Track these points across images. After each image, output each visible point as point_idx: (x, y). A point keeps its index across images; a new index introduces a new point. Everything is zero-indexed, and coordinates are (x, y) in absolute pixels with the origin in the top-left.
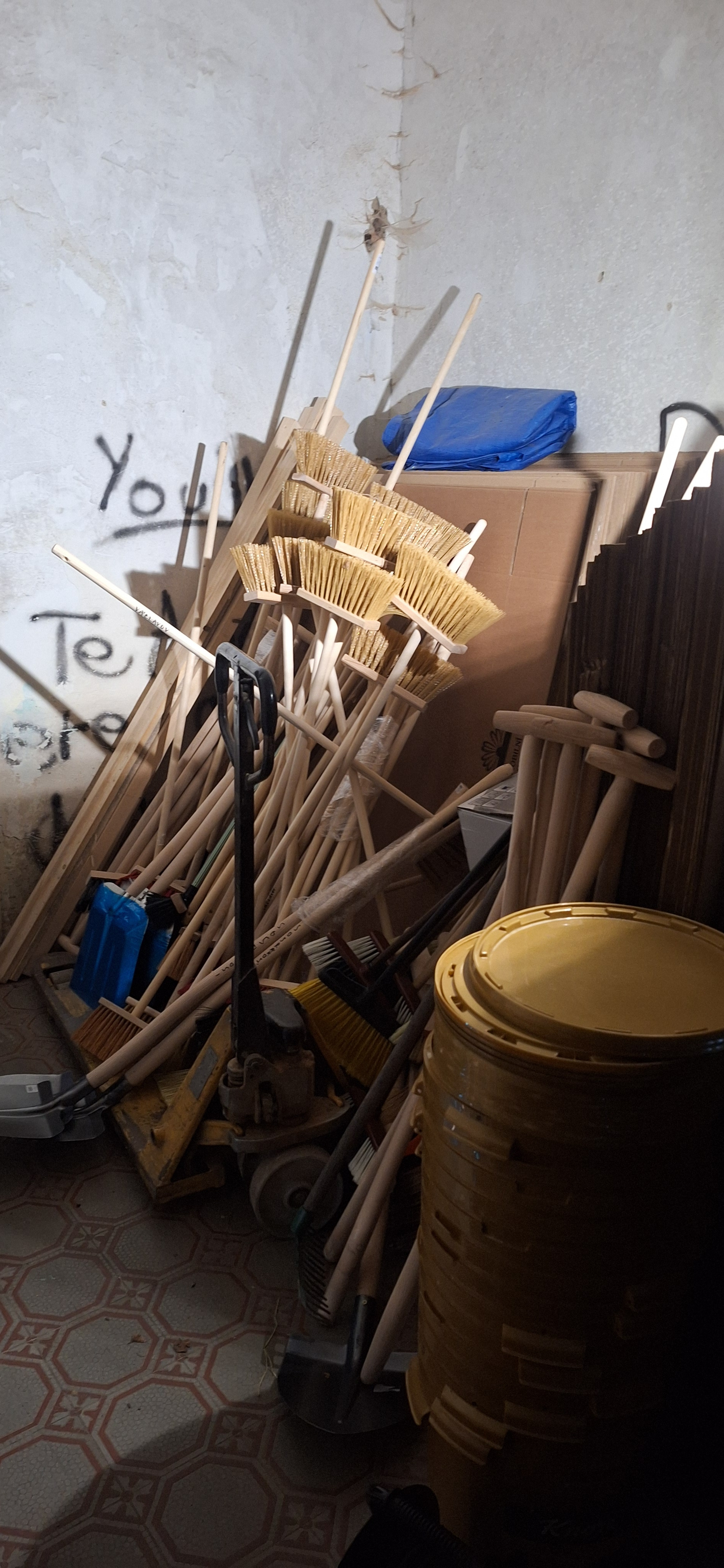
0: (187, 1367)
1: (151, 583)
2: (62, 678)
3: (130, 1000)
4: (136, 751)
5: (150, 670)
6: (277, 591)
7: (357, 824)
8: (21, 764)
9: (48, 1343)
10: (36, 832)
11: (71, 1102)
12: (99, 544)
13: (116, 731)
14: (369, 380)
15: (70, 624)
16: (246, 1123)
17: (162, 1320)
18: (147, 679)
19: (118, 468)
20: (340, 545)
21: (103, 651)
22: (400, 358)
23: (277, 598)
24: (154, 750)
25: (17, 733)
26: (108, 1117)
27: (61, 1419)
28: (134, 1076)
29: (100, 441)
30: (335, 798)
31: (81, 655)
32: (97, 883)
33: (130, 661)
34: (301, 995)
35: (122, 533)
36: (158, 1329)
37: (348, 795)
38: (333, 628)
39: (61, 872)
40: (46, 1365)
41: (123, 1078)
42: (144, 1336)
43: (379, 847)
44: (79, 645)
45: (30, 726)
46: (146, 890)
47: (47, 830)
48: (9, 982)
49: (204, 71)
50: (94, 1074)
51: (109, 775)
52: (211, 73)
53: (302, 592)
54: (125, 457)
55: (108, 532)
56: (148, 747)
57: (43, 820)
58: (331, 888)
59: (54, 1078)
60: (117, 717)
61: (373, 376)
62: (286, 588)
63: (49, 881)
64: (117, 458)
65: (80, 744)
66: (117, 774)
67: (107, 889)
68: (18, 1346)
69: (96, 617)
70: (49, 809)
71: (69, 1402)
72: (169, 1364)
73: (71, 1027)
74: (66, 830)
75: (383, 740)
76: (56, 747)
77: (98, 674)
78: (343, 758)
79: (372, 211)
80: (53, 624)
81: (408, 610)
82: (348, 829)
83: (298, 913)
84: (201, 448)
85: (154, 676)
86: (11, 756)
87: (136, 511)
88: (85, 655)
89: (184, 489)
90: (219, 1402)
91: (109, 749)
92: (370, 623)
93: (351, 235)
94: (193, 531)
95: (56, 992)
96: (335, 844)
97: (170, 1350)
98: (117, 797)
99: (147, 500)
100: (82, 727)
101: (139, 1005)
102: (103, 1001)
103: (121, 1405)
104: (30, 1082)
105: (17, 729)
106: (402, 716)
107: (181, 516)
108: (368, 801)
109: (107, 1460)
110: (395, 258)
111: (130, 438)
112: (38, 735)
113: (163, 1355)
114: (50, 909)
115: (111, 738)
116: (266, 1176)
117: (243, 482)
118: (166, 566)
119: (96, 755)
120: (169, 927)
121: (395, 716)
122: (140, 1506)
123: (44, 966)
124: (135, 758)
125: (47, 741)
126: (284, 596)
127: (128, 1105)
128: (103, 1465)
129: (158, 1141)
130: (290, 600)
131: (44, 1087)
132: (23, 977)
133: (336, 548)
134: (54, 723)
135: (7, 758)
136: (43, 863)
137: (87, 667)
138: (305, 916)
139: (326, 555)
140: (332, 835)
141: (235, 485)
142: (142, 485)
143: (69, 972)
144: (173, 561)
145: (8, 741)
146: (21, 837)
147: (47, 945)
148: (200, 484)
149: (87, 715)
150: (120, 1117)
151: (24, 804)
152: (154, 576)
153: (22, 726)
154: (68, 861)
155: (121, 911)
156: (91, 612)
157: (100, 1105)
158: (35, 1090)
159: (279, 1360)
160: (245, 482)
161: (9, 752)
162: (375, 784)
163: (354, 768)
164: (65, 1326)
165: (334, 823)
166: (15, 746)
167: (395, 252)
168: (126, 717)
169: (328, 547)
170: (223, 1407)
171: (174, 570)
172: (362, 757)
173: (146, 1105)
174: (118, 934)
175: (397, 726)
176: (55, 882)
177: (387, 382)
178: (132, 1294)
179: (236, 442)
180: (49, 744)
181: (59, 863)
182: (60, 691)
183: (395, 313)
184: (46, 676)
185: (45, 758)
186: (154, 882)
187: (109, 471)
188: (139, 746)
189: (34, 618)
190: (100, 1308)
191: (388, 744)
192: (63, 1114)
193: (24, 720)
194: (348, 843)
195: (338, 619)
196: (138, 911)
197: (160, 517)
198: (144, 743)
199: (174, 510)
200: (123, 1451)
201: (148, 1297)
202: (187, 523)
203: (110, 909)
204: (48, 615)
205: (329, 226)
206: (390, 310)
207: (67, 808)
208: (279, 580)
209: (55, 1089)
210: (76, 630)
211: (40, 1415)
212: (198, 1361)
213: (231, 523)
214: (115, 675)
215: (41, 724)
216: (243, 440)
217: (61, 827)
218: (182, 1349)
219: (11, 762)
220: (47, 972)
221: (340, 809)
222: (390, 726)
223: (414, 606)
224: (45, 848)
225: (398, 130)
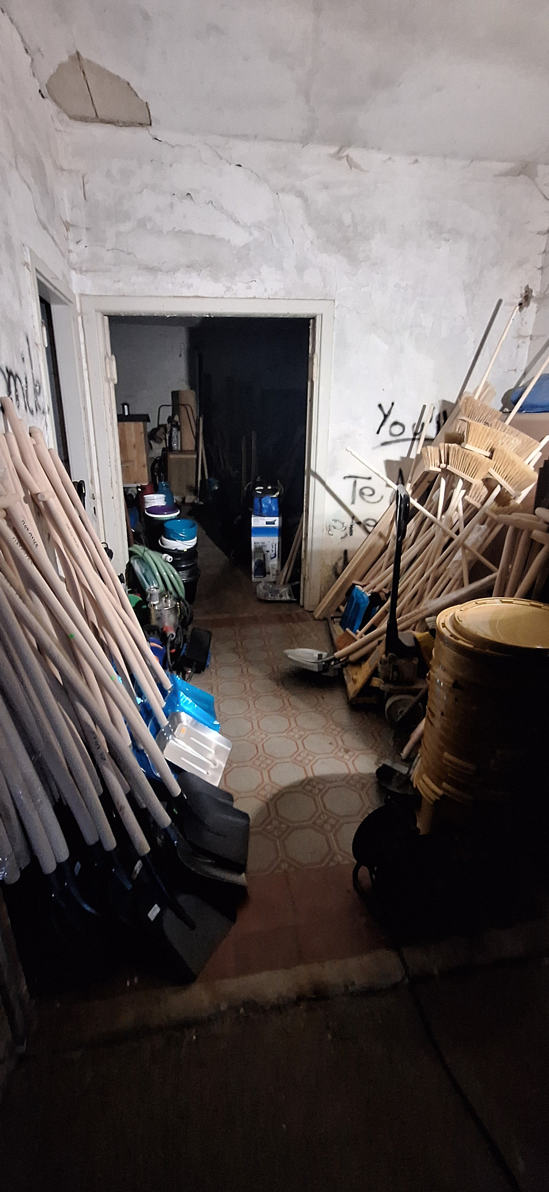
0: (347, 757)
1: (395, 465)
2: (353, 503)
3: (358, 631)
4: (378, 534)
5: (390, 502)
6: (439, 467)
7: (462, 572)
8: (333, 536)
9: (301, 736)
10: (337, 564)
11: (328, 662)
12: (374, 448)
13: (373, 526)
14: (513, 372)
15: (358, 480)
16: (386, 680)
17: (342, 741)
18: (388, 506)
19: (386, 416)
20: (467, 446)
21: (371, 493)
22: (531, 360)
23: (440, 470)
24: (386, 535)
25: (333, 523)
26: (340, 671)
27: (299, 758)
28: (352, 658)
29: (380, 406)
30: (454, 559)
31: (362, 493)
32: (354, 585)
33: (382, 497)
34: (421, 638)
35: (384, 444)
36: (340, 743)
37: (460, 559)
38: (460, 483)
39: (343, 580)
40: (299, 742)
41: (348, 658)
42: (334, 743)
43: (471, 582)
44: (361, 490)
45: (338, 521)
46: (372, 590)
47: (341, 564)
48: (319, 620)
49: (445, 240)
50: (337, 654)
51: (366, 544)
52: (448, 240)
53: (449, 467)
54: (389, 412)
55: (379, 443)
56: (384, 533)
57: (339, 560)
58: (444, 598)
59: (325, 654)
60: (374, 520)
61: (515, 370)
62: (443, 465)
63: (338, 584)
64: (386, 412)
65: (358, 531)
66: (370, 543)
67: (358, 589)
68: (292, 734)
69: (370, 478)
70: (342, 555)
71: (304, 755)
72: (340, 754)
73: (335, 638)
74: (348, 563)
75: (482, 536)
76: (348, 530)
77: (368, 502)
78: (459, 541)
79: (524, 291)
80: (352, 480)
81: (497, 476)
82: (458, 573)
83: (428, 605)
84: (424, 406)
85: (391, 504)
86: (330, 532)
87: (392, 434)
88: (363, 494)
89: (414, 425)
90: (354, 770)
91: (369, 533)
92: (477, 482)
93: (511, 304)
94: (416, 442)
95: (334, 626)
96: (450, 579)
97: (342, 750)
98: (368, 553)
99: (397, 429)
100: (359, 523)
101: (360, 633)
102: (347, 629)
103: (320, 761)
104: (316, 653)
105: (333, 522)
106: (493, 526)
107: (411, 436)
108: (469, 563)
109: (310, 775)
110: (534, 313)
111: (393, 404)
112: (341, 525)
113: (340, 751)
114: (337, 594)
115: (370, 529)
116: (392, 702)
117: (442, 421)
118: (402, 458)
119: (364, 535)
120: (377, 606)
121: (489, 525)
122: (317, 791)
123: (332, 615)
124: (378, 537)
125: (344, 528)
126: (442, 469)
127: (349, 668)
128: (309, 776)
129: (355, 681)
130: (445, 471)
131: (320, 656)
132: (325, 619)
133: (466, 447)
134: (348, 521)
135: (329, 533)
136: (337, 575)
137: (363, 499)
138: (430, 607)
139: (461, 450)
140: (450, 575)
141: (438, 423)
142: (395, 423)
143: (339, 619)
144: (405, 455)
145: (329, 526)
146: (331, 565)
147: (335, 608)
148: (422, 423)
149: (362, 519)
150: (345, 672)
151: (333, 552)
152: (396, 462)
153: (336, 521)
154: (346, 576)
155: (361, 597)
156: (368, 476)
157: (339, 666)
158: (317, 656)
159: (380, 765)
160: (443, 421)
161: (329, 531)
162: (474, 555)
163: (465, 547)
164: (308, 732)
165: (452, 570)
166: (332, 528)
167: (535, 310)
168: (377, 521)
169: (462, 448)
170: (355, 772)
171: (406, 460)
172: (469, 543)
173: (355, 669)
174: (358, 605)
175: (489, 530)
176: (340, 584)
177: (523, 372)
178: (334, 730)
179: (441, 403)
180: (345, 529)
181: (343, 576)
182: (351, 508)
183: (531, 339)
184: (347, 501)
185: (343, 535)
186: (375, 587)
187: (382, 418)
188: (380, 532)
189: (345, 478)
190: (322, 731)
191: (484, 538)
192: (324, 666)
193: (336, 518)
194: (457, 580)
195: (463, 479)
196: (367, 597)
197: (401, 437)
198: (382, 532)
199: (409, 433)
200: (317, 773)
201: (339, 732)
202: (414, 439)
203: (356, 596)
204: (350, 477)
205: (500, 301)
206: (529, 338)
207: (349, 556)
208: (441, 462)
209: (323, 657)
210: (361, 483)
211: (293, 755)
212: (351, 757)
213: (434, 439)
214: (374, 503)
215: (343, 521)
216: (444, 403)
217: (346, 563)
218: (347, 751)
219: (330, 534)
220: (332, 618)
221: (456, 565)
222: (486, 530)
223: (499, 474)
224: (339, 572)
225: (543, 250)
